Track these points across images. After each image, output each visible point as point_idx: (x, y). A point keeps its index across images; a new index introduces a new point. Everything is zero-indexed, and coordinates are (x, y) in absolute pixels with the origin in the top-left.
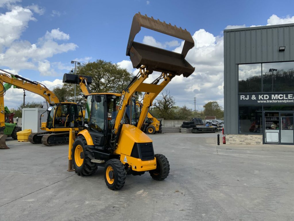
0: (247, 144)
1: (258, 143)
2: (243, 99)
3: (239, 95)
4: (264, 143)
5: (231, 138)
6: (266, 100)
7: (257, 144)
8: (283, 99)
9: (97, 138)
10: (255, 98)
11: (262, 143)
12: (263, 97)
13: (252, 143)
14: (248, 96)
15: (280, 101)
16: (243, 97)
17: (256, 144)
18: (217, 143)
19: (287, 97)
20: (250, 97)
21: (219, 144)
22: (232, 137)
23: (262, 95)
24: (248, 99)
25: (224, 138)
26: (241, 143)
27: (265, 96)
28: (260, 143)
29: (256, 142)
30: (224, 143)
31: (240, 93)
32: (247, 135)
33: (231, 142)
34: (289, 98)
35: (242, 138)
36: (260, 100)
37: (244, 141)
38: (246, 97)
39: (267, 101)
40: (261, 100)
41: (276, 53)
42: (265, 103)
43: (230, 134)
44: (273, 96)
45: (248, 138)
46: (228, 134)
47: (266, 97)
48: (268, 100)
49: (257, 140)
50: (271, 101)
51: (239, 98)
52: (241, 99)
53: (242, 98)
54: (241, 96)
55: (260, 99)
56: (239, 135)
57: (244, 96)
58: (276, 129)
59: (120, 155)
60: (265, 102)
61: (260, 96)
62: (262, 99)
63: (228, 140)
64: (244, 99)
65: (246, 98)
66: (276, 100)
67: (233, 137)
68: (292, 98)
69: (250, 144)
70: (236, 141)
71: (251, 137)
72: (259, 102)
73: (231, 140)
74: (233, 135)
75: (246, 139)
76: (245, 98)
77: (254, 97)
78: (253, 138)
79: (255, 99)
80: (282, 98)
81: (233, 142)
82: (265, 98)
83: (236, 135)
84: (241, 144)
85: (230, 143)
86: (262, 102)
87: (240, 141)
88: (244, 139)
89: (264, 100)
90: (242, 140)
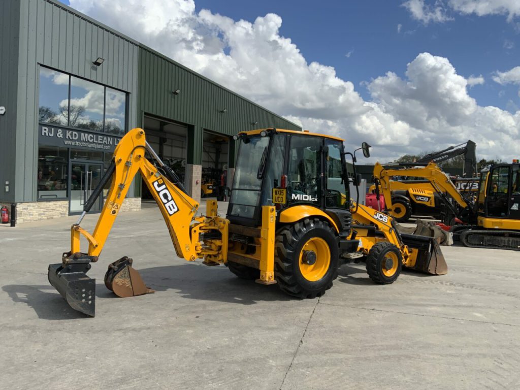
0: (48, 219)
1: (63, 215)
2: (45, 133)
3: (41, 126)
4: (71, 214)
5: (25, 211)
6: (75, 140)
7: (62, 217)
8: (93, 143)
9: (346, 217)
10: (61, 136)
11: (67, 213)
12: (71, 135)
13: (55, 217)
14: (53, 129)
15: (90, 145)
16: (45, 130)
17: (59, 216)
19: (97, 139)
20: (56, 133)
21: (13, 224)
22: (27, 209)
23: (70, 132)
24: (52, 135)
26: (40, 217)
27: (74, 133)
28: (65, 214)
29: (61, 214)
32: (50, 201)
33: (25, 218)
34: (99, 142)
35: (42, 208)
37: (44, 214)
38: (50, 131)
39: (75, 143)
40: (69, 139)
41: (88, 66)
42: (73, 145)
43: (25, 201)
44: (83, 134)
45: (51, 206)
46: (22, 203)
47: (75, 136)
48: (77, 140)
49: (61, 210)
50: (80, 144)
51: (41, 131)
52: (43, 134)
53: (45, 132)
55: (67, 138)
56: (37, 203)
57: (47, 129)
60: (73, 143)
61: (67, 131)
63: (22, 214)
64: (47, 135)
65: (50, 134)
66: (85, 142)
67: (29, 208)
68: (101, 142)
69: (52, 218)
70: (32, 215)
72: (66, 142)
73: (25, 215)
75: (48, 209)
76: (48, 132)
77: (59, 134)
78: (57, 207)
80: (92, 141)
81: (28, 218)
82: (74, 138)
83: (34, 204)
84: (41, 219)
85: (24, 220)
86: (70, 143)
87: (39, 215)
88: (44, 210)
89: (72, 140)
90: (42, 211)
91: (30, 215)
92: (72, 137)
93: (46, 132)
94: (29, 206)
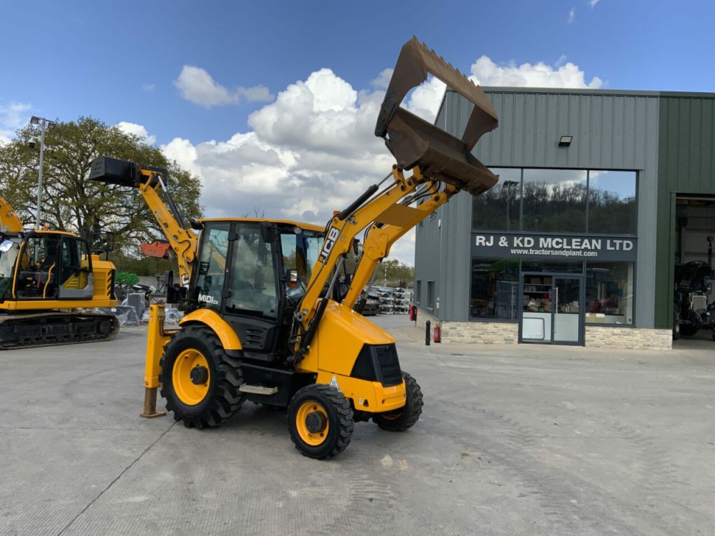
0: (486, 343)
1: (508, 341)
2: (481, 243)
3: (474, 235)
4: (521, 340)
5: (453, 331)
6: (528, 249)
7: (506, 343)
8: (562, 249)
9: (252, 330)
10: (506, 244)
11: (517, 340)
12: (522, 241)
13: (497, 342)
14: (492, 238)
15: (557, 253)
16: (481, 239)
17: (504, 342)
18: (425, 342)
19: (569, 243)
20: (496, 241)
21: (428, 343)
22: (456, 328)
23: (521, 238)
24: (492, 244)
25: (438, 329)
26: (473, 340)
27: (526, 239)
28: (513, 340)
29: (505, 339)
30: (438, 340)
31: (476, 231)
32: (488, 322)
33: (453, 338)
34: (574, 247)
35: (476, 330)
36: (515, 248)
37: (480, 337)
38: (488, 240)
39: (529, 251)
40: (518, 247)
41: (553, 149)
42: (525, 254)
43: (452, 320)
44: (542, 240)
45: (489, 329)
46: (448, 321)
47: (529, 242)
48: (533, 248)
49: (506, 335)
50: (537, 252)
51: (473, 241)
52: (477, 244)
53: (480, 241)
54: (478, 237)
55: (515, 245)
56: (470, 324)
57: (484, 238)
58: (538, 312)
59: (316, 374)
60: (525, 252)
61: (515, 238)
62: (521, 245)
63: (447, 334)
64: (484, 244)
65: (487, 243)
66: (547, 249)
67: (459, 328)
68: (579, 248)
69: (492, 343)
70: (463, 336)
71: (495, 327)
72: (513, 251)
73: (453, 335)
74: (458, 323)
75: (485, 332)
76: (485, 241)
77: (503, 242)
78: (499, 330)
79: (507, 246)
80: (560, 246)
81: (456, 338)
82: (526, 245)
83: (465, 324)
84: (475, 343)
85: (452, 341)
86: (519, 252)
87: (473, 337)
88: (480, 332)
89: (524, 248)
90: (477, 333)
91: (459, 336)
92: (523, 244)
93: (482, 241)
94: (460, 326)
